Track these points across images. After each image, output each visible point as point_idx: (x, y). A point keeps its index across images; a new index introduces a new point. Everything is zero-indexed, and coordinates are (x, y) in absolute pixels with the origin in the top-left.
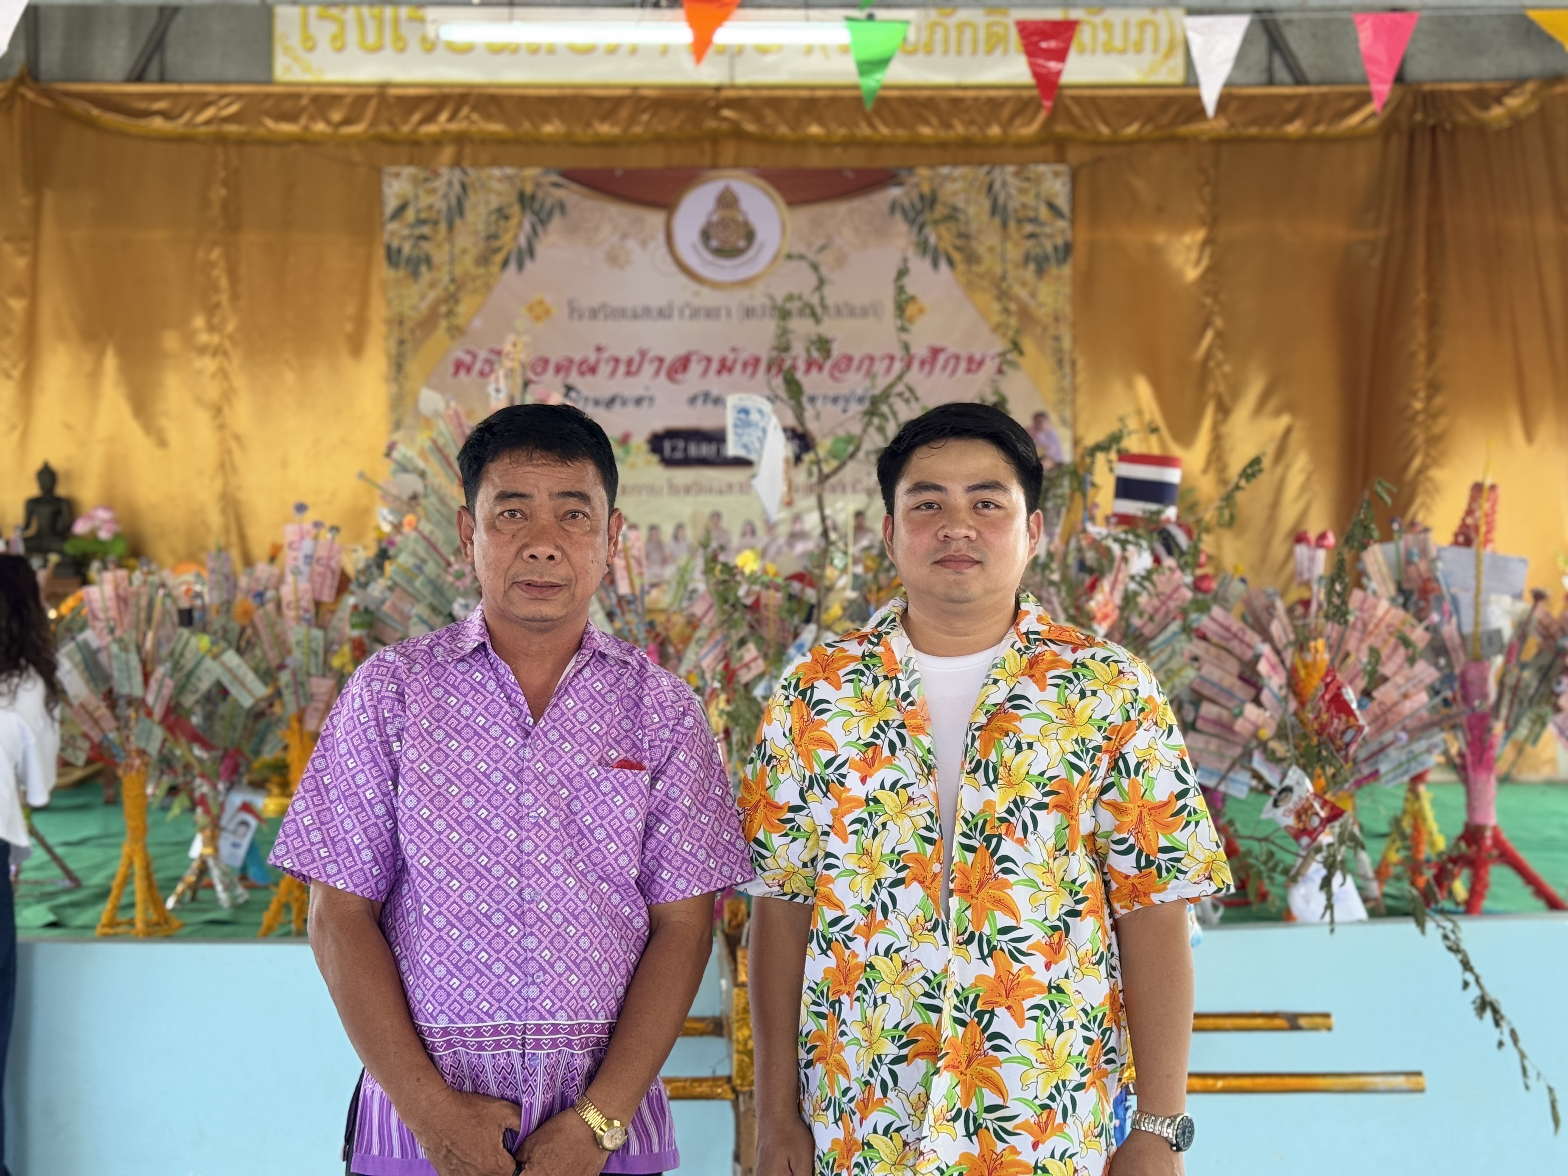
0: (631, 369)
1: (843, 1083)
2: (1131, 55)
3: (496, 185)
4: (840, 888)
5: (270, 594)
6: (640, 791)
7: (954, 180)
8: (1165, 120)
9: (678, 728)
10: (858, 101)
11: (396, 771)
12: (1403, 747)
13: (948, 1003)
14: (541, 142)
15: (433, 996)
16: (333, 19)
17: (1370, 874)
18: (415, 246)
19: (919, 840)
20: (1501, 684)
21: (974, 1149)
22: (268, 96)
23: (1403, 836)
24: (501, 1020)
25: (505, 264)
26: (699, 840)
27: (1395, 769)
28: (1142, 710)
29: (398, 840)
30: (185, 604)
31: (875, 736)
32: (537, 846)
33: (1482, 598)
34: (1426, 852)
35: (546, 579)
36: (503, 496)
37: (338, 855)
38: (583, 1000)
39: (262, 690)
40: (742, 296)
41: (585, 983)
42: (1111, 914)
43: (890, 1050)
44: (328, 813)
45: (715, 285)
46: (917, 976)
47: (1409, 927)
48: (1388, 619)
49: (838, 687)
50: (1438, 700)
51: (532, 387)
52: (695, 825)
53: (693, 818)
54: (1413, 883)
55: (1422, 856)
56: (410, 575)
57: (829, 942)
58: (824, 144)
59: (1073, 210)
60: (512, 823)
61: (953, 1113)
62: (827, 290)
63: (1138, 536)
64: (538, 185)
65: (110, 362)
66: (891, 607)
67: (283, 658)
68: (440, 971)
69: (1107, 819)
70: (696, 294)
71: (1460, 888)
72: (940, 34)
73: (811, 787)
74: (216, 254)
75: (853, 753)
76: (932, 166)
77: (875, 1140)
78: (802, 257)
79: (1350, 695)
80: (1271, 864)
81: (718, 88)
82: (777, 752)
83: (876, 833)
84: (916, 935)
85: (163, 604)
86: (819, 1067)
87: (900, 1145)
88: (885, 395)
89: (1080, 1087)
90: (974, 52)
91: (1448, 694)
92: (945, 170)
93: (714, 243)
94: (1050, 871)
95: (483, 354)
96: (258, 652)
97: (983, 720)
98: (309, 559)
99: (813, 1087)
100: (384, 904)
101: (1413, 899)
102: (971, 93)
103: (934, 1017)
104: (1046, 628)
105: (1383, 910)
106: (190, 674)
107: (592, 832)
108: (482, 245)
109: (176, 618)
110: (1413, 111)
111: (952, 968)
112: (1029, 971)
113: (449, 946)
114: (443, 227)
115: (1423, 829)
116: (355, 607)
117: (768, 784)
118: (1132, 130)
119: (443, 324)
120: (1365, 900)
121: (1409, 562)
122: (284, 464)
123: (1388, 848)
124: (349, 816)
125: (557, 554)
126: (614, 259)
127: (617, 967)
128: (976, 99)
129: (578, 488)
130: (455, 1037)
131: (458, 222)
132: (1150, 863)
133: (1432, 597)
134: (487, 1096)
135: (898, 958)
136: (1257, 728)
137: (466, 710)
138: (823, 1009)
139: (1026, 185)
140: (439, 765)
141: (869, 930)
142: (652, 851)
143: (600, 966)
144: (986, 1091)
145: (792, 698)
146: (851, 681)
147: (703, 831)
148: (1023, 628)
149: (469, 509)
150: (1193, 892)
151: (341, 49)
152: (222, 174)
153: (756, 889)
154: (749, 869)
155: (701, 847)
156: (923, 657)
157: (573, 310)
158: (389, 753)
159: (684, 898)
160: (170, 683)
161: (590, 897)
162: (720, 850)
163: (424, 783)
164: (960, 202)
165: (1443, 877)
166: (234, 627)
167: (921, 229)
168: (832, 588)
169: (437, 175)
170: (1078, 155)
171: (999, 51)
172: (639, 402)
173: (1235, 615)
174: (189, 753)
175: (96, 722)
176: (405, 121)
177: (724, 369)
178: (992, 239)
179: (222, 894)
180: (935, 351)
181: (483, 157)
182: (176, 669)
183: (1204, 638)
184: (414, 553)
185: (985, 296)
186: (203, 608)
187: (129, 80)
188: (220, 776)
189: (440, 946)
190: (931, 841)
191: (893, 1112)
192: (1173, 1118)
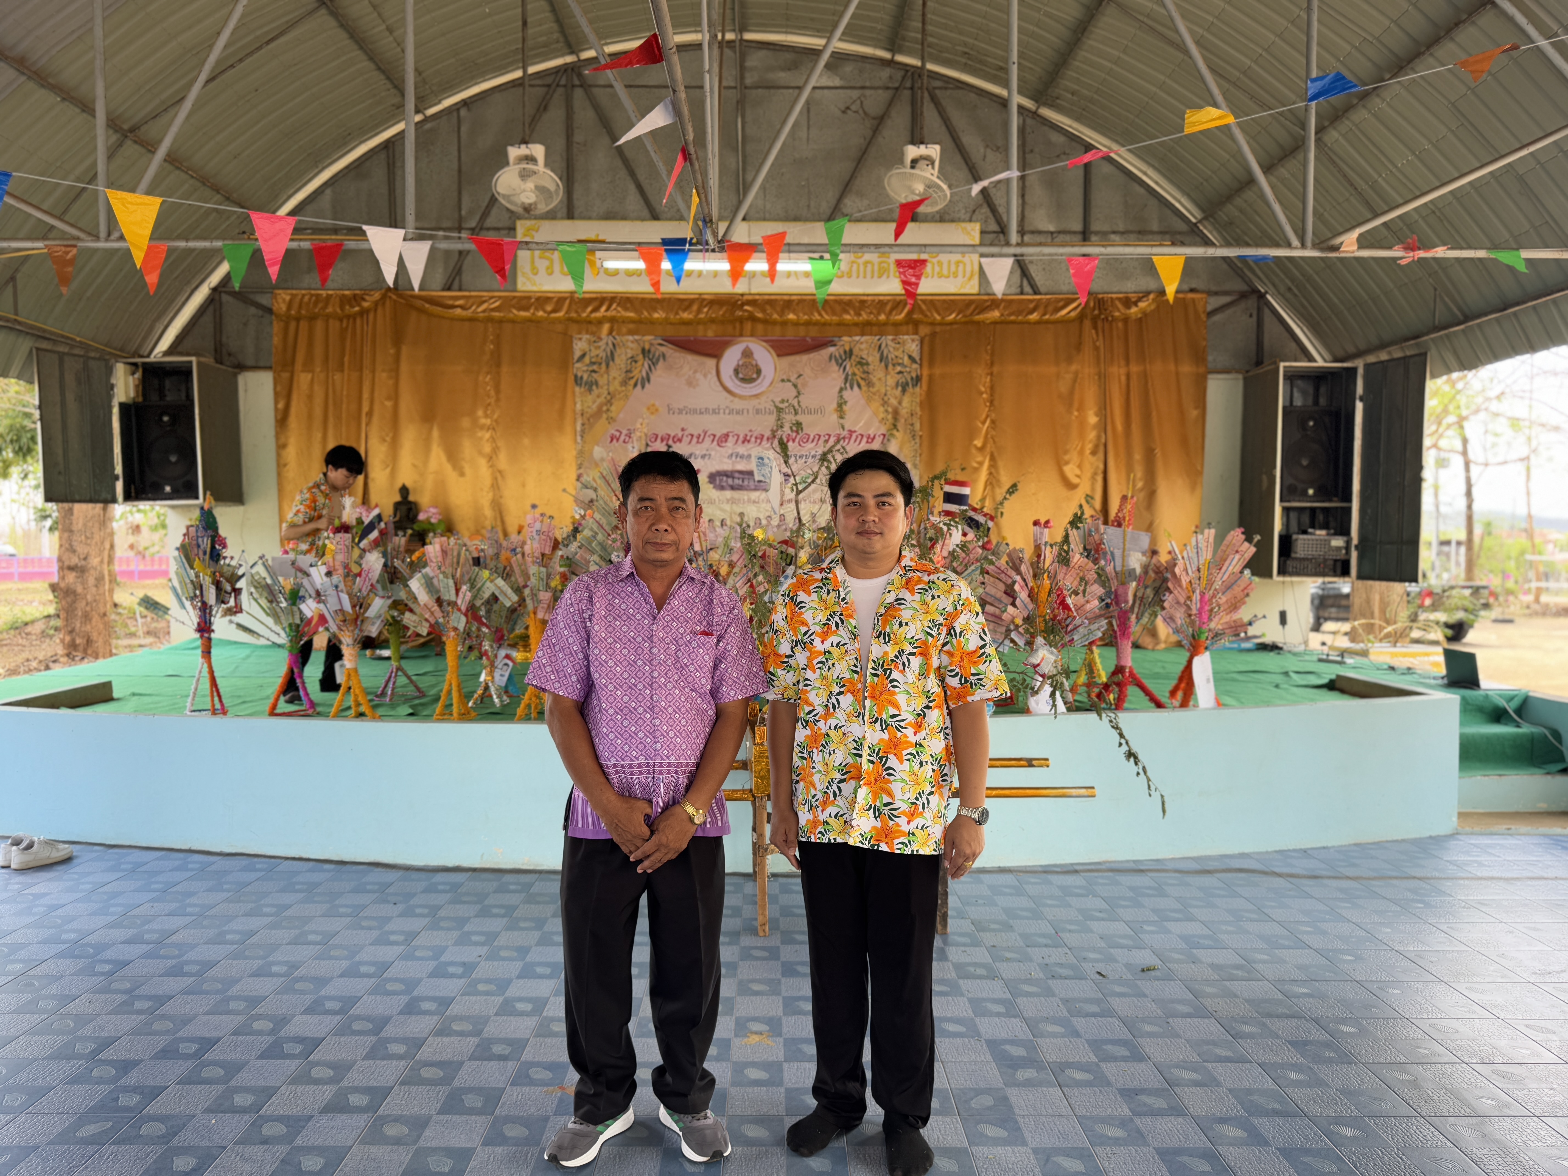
0: (700, 439)
1: (813, 792)
2: (951, 279)
3: (630, 345)
4: (812, 696)
5: (519, 550)
6: (712, 647)
7: (861, 343)
8: (968, 312)
9: (730, 615)
10: (814, 302)
11: (589, 636)
12: (1086, 627)
13: (865, 752)
14: (652, 322)
15: (608, 748)
16: (547, 259)
17: (1067, 690)
18: (590, 376)
19: (851, 672)
20: (1135, 596)
21: (878, 824)
22: (514, 297)
24: (642, 760)
25: (635, 385)
26: (741, 671)
27: (1081, 638)
28: (963, 605)
29: (590, 671)
30: (476, 555)
31: (828, 619)
32: (660, 674)
33: (1126, 553)
34: (1096, 679)
35: (664, 541)
36: (642, 500)
37: (560, 678)
38: (683, 751)
39: (515, 598)
40: (755, 402)
41: (684, 742)
42: (947, 708)
43: (838, 776)
44: (555, 658)
45: (741, 397)
46: (850, 739)
47: (1091, 717)
49: (810, 595)
50: (1104, 604)
52: (739, 664)
53: (738, 660)
54: (1091, 694)
55: (1094, 681)
56: (590, 541)
57: (807, 722)
58: (796, 324)
59: (921, 359)
60: (647, 662)
61: (868, 807)
62: (801, 398)
63: (955, 523)
64: (651, 344)
65: (436, 433)
66: (837, 554)
67: (526, 582)
68: (612, 736)
69: (945, 659)
70: (732, 401)
71: (1114, 697)
72: (855, 267)
73: (796, 645)
74: (488, 378)
75: (818, 629)
76: (850, 336)
77: (830, 820)
78: (789, 381)
79: (1070, 601)
80: (1025, 685)
81: (742, 295)
82: (780, 628)
83: (829, 668)
84: (850, 719)
85: (465, 555)
86: (802, 784)
88: (830, 451)
89: (931, 793)
90: (873, 276)
91: (1109, 601)
92: (857, 338)
93: (741, 376)
94: (917, 686)
95: (625, 432)
96: (513, 579)
97: (883, 611)
98: (539, 532)
99: (799, 793)
100: (583, 703)
101: (1092, 702)
102: (870, 298)
103: (859, 759)
104: (914, 564)
105: (1076, 708)
106: (479, 589)
107: (687, 667)
108: (623, 375)
109: (471, 561)
110: (1094, 309)
111: (867, 735)
112: (905, 736)
113: (616, 723)
114: (604, 366)
115: (1095, 668)
116: (562, 556)
118: (952, 316)
119: (605, 416)
120: (1065, 703)
121: (1090, 535)
122: (524, 485)
124: (565, 659)
125: (669, 529)
126: (690, 383)
127: (700, 734)
128: (873, 301)
129: (679, 495)
130: (619, 769)
131: (611, 363)
132: (966, 681)
133: (1101, 553)
134: (636, 798)
135: (841, 731)
136: (1014, 618)
137: (624, 606)
138: (805, 755)
139: (898, 346)
140: (610, 633)
141: (826, 717)
142: (718, 677)
143: (691, 734)
144: (884, 796)
145: (786, 602)
146: (816, 592)
147: (743, 667)
148: (903, 564)
149: (624, 504)
150: (989, 695)
151: (551, 274)
152: (491, 338)
153: (770, 696)
155: (742, 675)
156: (852, 579)
157: (670, 409)
158: (585, 627)
159: (734, 701)
160: (469, 594)
161: (687, 699)
162: (752, 676)
163: (603, 642)
164: (864, 355)
165: (1105, 690)
166: (501, 566)
167: (845, 369)
168: (802, 548)
169: (600, 339)
170: (924, 330)
171: (885, 276)
172: (703, 457)
173: (1003, 561)
174: (479, 630)
175: (432, 613)
176: (584, 311)
177: (746, 440)
178: (880, 374)
179: (496, 700)
180: (851, 432)
181: (624, 330)
182: (472, 586)
183: (987, 573)
184: (592, 529)
185: (876, 404)
186: (485, 557)
187: (443, 290)
188: (494, 641)
189: (611, 723)
190: (857, 672)
191: (839, 806)
192: (977, 808)
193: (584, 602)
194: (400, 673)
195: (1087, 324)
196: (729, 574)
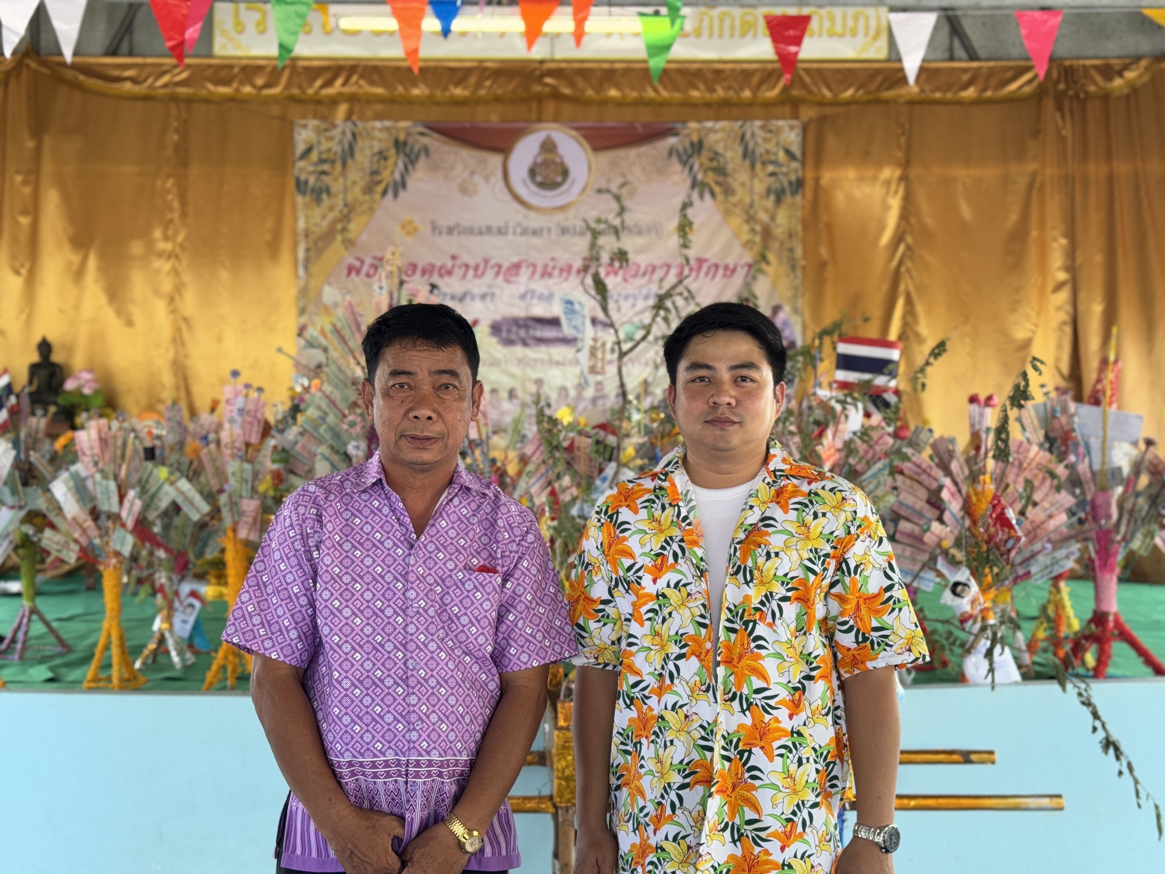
0: (478, 271)
1: (641, 803)
2: (848, 38)
3: (377, 134)
4: (639, 661)
5: (212, 437)
6: (494, 589)
7: (716, 132)
8: (873, 86)
9: (523, 543)
10: (646, 73)
11: (315, 572)
12: (1048, 554)
13: (718, 744)
14: (410, 101)
15: (341, 738)
16: (257, 10)
17: (1024, 647)
18: (318, 179)
19: (696, 625)
20: (1121, 507)
21: (738, 851)
22: (209, 66)
23: (1049, 620)
24: (390, 756)
25: (384, 193)
26: (538, 626)
27: (1042, 570)
28: (859, 526)
29: (316, 623)
30: (148, 444)
31: (663, 548)
32: (418, 629)
33: (1107, 444)
34: (1064, 631)
35: (426, 434)
36: (395, 373)
37: (273, 634)
38: (451, 742)
39: (206, 508)
40: (559, 217)
41: (452, 730)
42: (839, 678)
43: (677, 779)
44: (266, 603)
45: (539, 210)
46: (696, 725)
47: (1054, 687)
48: (1038, 458)
49: (636, 512)
50: (1074, 519)
51: (406, 286)
52: (534, 614)
53: (533, 609)
54: (1055, 654)
55: (1062, 635)
56: (316, 424)
57: (632, 699)
58: (620, 104)
59: (804, 154)
60: (399, 612)
61: (723, 825)
62: (627, 216)
63: (855, 399)
64: (409, 134)
65: (92, 263)
66: (675, 453)
67: (222, 485)
68: (346, 720)
69: (834, 606)
70: (526, 216)
71: (1090, 659)
73: (616, 586)
74: (170, 183)
75: (647, 561)
76: (699, 121)
77: (666, 845)
78: (608, 191)
79: (1011, 514)
80: (951, 640)
81: (542, 62)
82: (593, 560)
83: (664, 620)
84: (695, 695)
85: (134, 444)
86: (625, 791)
87: (685, 849)
88: (668, 295)
89: (815, 805)
90: (732, 35)
91: (1082, 515)
92: (709, 124)
93: (539, 179)
94: (793, 647)
95: (368, 261)
96: (203, 479)
97: (742, 536)
98: (241, 411)
99: (619, 805)
100: (306, 670)
101: (1055, 666)
102: (729, 66)
103: (708, 754)
104: (788, 467)
105: (1033, 674)
106: (153, 496)
107: (458, 618)
108: (367, 178)
109: (142, 454)
110: (1058, 81)
111: (721, 719)
112: (777, 720)
113: (353, 701)
114: (338, 166)
115: (1062, 614)
116: (275, 448)
117: (586, 584)
118: (849, 93)
119: (339, 237)
120: (1020, 667)
121: (1054, 417)
122: (220, 339)
123: (1038, 628)
124: (281, 605)
125: (434, 415)
126: (465, 190)
127: (476, 718)
128: (733, 70)
129: (449, 367)
130: (357, 768)
131: (350, 161)
132: (865, 639)
133: (1070, 443)
134: (381, 812)
135: (681, 713)
136: (941, 540)
137: (367, 528)
138: (629, 748)
139: (769, 135)
140: (347, 568)
141: (660, 691)
142: (503, 633)
143: (463, 718)
144: (746, 809)
145: (603, 521)
146: (646, 507)
147: (541, 619)
148: (771, 467)
149: (370, 380)
150: (898, 660)
151: (263, 32)
152: (175, 124)
153: (578, 662)
154: (574, 647)
155: (539, 630)
156: (698, 489)
157: (435, 228)
158: (310, 559)
159: (527, 669)
160: (138, 504)
161: (457, 666)
163: (336, 581)
164: (720, 148)
165: (1078, 649)
166: (185, 460)
167: (691, 169)
168: (628, 435)
169: (334, 126)
170: (808, 113)
171: (751, 34)
172: (483, 297)
173: (925, 455)
174: (151, 554)
175: (84, 531)
176: (310, 85)
177: (546, 274)
178: (743, 176)
179: (175, 658)
180: (700, 261)
181: (369, 113)
182: (143, 492)
183: (901, 473)
184: (319, 408)
185: (737, 221)
186: (162, 448)
187: (106, 54)
188: (173, 570)
189: (346, 702)
190: (704, 626)
191: (680, 825)
192: (882, 828)
193: (309, 523)
194: (34, 617)
195: (1049, 103)
196: (520, 473)
